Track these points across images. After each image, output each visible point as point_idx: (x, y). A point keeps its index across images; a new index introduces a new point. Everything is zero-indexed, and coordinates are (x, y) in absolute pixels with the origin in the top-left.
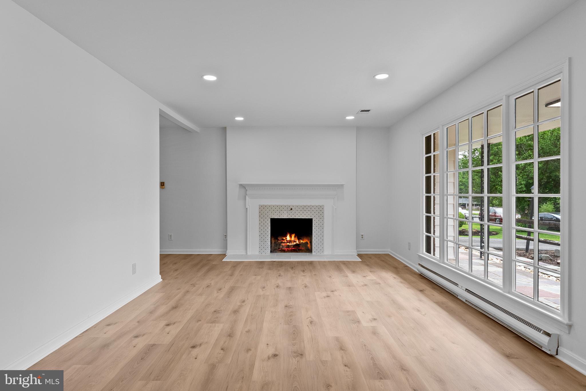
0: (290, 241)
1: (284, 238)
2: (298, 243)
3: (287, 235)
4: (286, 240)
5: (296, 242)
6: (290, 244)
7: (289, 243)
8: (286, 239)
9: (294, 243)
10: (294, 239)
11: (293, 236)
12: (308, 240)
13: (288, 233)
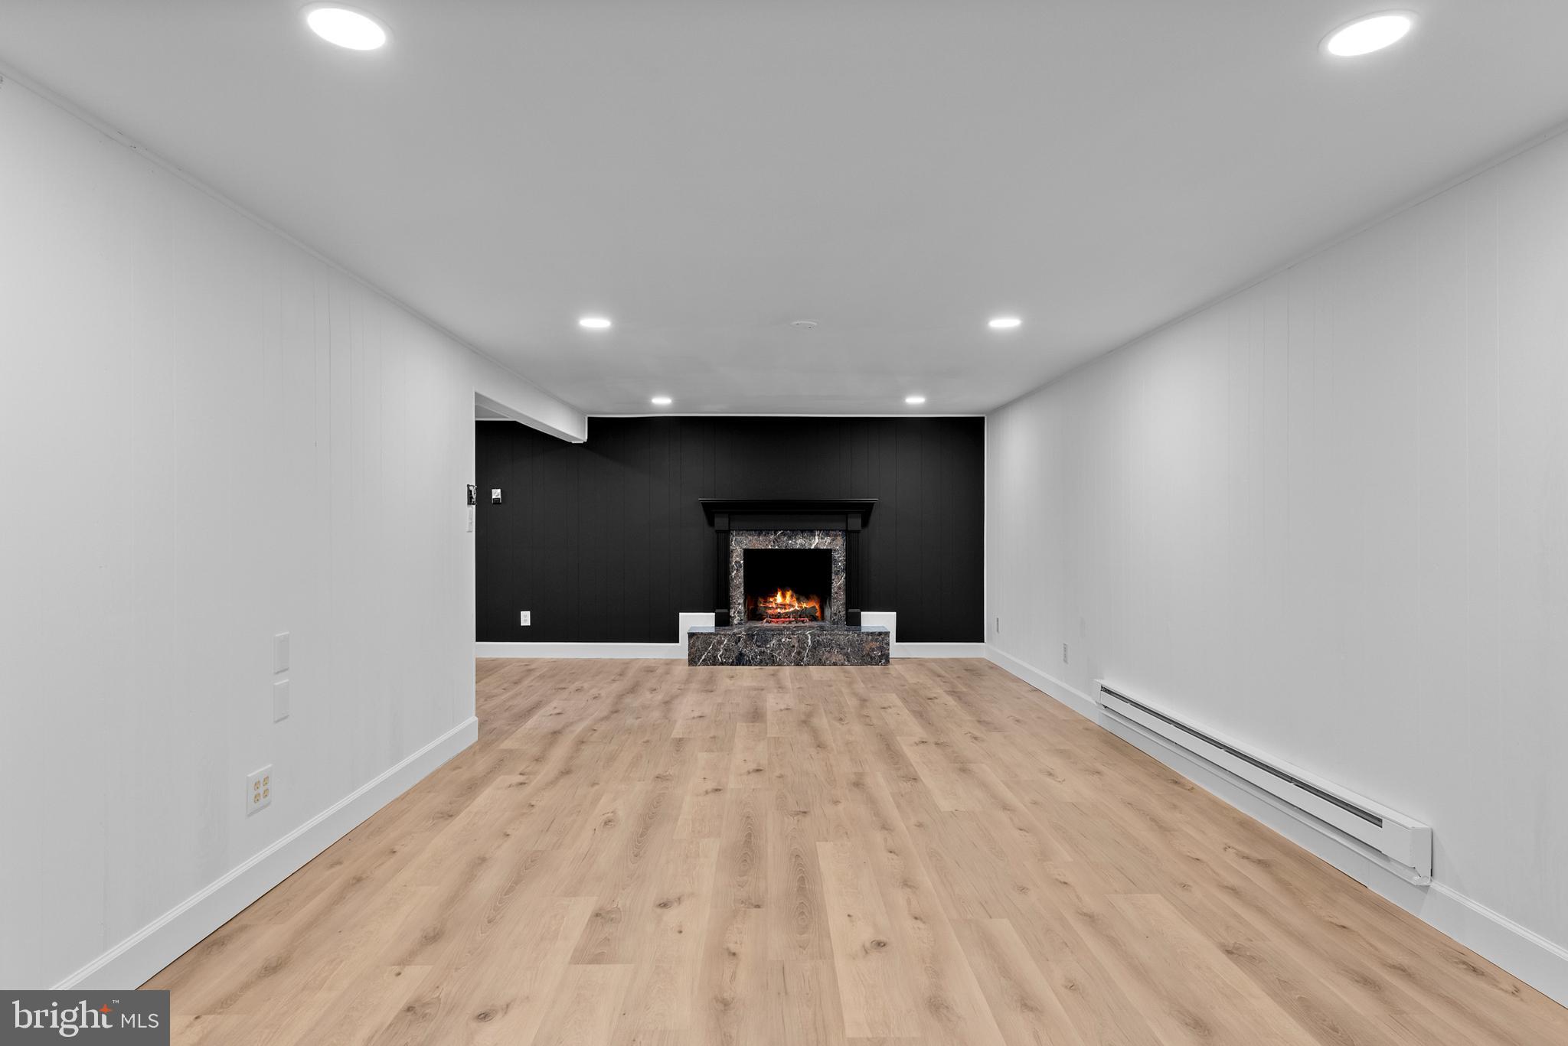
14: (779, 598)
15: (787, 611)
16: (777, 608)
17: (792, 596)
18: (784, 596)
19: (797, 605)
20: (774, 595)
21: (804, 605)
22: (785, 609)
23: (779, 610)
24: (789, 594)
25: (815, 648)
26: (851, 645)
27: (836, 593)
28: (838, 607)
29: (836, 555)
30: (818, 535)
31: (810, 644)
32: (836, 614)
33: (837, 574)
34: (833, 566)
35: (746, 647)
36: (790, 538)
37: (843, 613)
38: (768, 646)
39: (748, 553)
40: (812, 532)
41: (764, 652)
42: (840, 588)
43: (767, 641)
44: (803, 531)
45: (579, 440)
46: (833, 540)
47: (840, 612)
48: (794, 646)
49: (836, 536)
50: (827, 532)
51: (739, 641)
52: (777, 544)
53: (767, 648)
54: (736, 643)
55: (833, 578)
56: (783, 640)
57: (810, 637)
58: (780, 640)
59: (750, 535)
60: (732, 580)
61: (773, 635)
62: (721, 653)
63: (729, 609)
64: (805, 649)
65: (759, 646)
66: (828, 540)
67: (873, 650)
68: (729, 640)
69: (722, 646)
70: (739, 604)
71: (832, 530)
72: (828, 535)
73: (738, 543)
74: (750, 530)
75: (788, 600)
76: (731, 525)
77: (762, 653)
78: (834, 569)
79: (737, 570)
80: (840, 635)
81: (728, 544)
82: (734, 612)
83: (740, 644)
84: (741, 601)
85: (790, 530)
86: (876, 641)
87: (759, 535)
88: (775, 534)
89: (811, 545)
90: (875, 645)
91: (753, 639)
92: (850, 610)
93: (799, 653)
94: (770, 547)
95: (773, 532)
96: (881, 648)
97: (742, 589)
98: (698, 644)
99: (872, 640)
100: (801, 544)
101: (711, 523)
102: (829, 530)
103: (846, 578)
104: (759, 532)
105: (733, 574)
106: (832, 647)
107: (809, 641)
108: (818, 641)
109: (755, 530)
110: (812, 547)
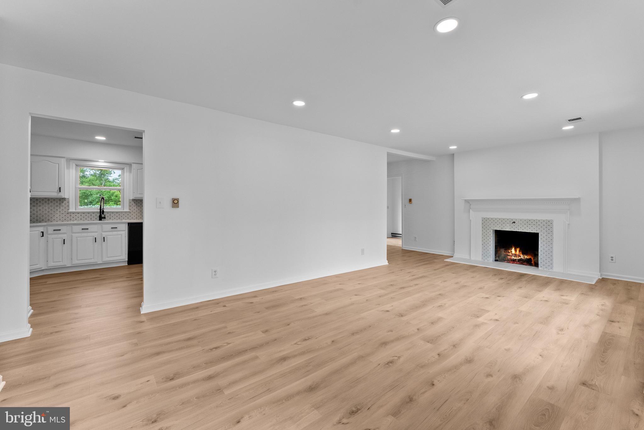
0: (515, 255)
1: (510, 251)
2: (523, 258)
3: (512, 248)
4: (512, 254)
5: (521, 257)
6: (515, 258)
7: (514, 256)
8: (511, 252)
9: (518, 257)
10: (519, 254)
11: (518, 250)
12: (532, 256)
13: (513, 247)
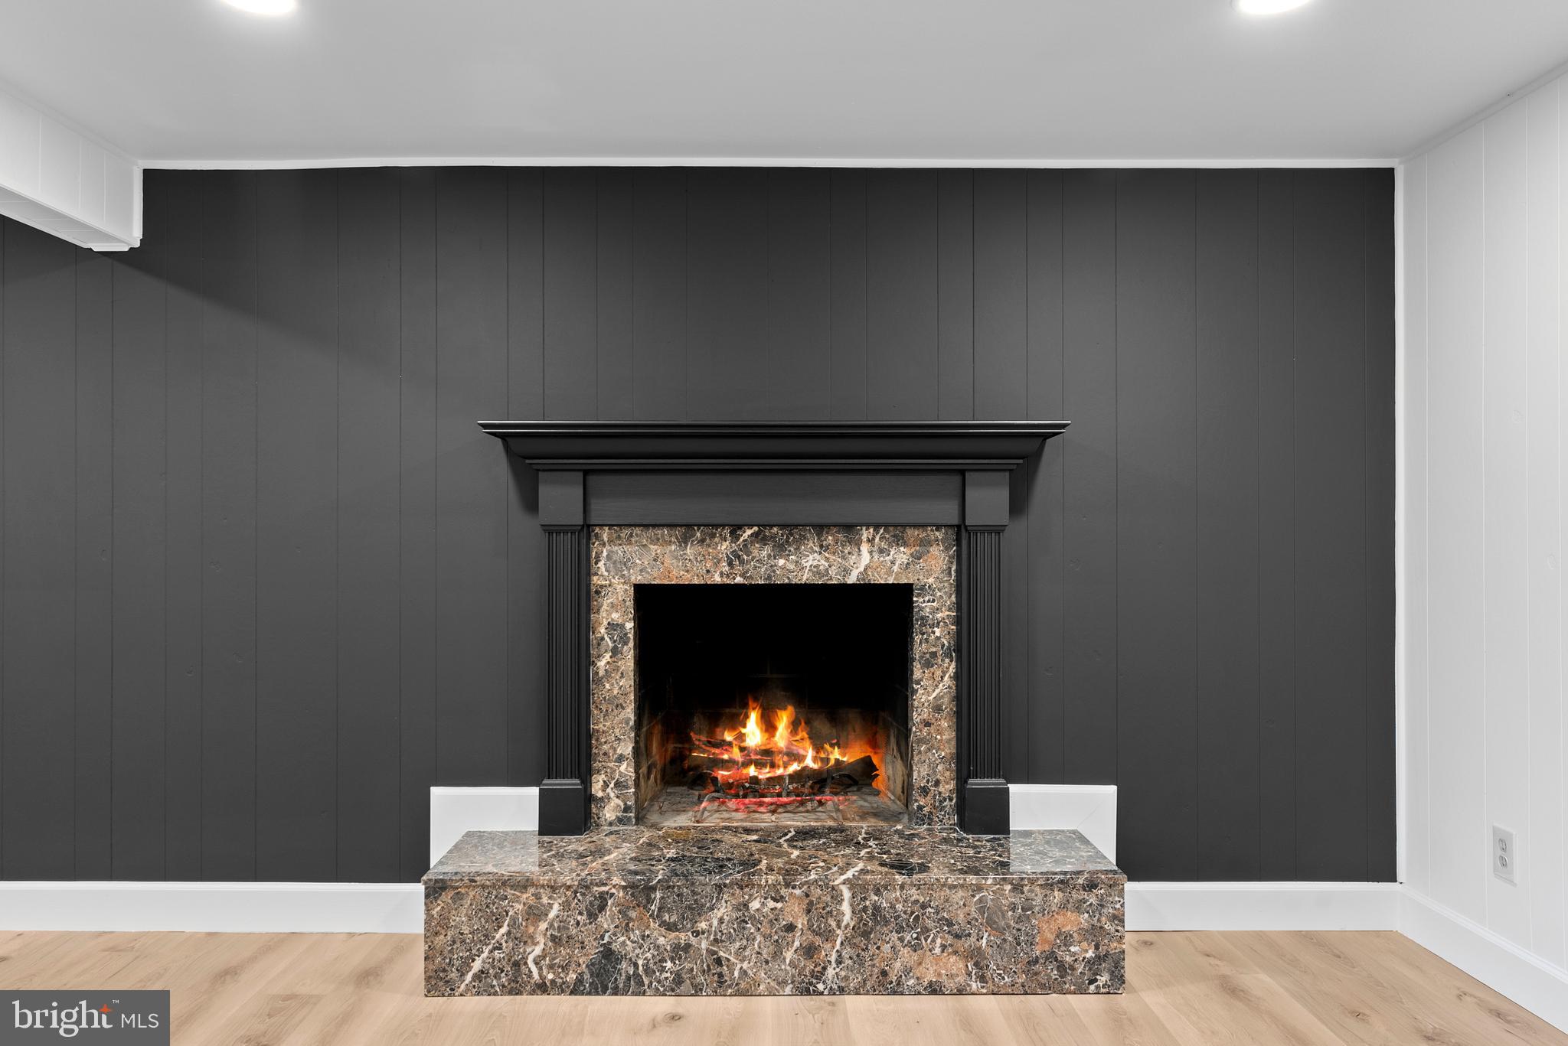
14: (753, 732)
15: (780, 772)
16: (746, 764)
17: (794, 726)
18: (769, 727)
19: (810, 753)
20: (737, 721)
21: (836, 755)
22: (773, 766)
23: (752, 771)
24: (783, 720)
25: (866, 934)
26: (991, 923)
27: (928, 724)
28: (933, 767)
29: (923, 604)
30: (871, 541)
31: (847, 918)
32: (925, 791)
33: (928, 664)
34: (917, 638)
35: (627, 929)
36: (780, 549)
37: (948, 787)
38: (703, 925)
39: (648, 598)
40: (849, 529)
41: (688, 946)
42: (938, 709)
43: (697, 910)
44: (821, 528)
45: (119, 241)
46: (917, 557)
47: (937, 783)
48: (791, 928)
49: (926, 543)
50: (896, 530)
51: (602, 908)
52: (738, 569)
53: (697, 934)
54: (592, 916)
55: (917, 674)
56: (755, 905)
57: (847, 894)
58: (746, 905)
59: (656, 541)
60: (599, 682)
61: (720, 888)
62: (538, 950)
63: (585, 774)
64: (828, 936)
65: (671, 927)
66: (901, 555)
67: (1066, 940)
68: (566, 906)
69: (543, 926)
70: (620, 759)
71: (916, 526)
72: (899, 540)
73: (620, 566)
74: (654, 526)
75: (782, 737)
76: (595, 505)
77: (681, 950)
78: (920, 647)
79: (615, 652)
80: (952, 887)
81: (583, 568)
82: (606, 785)
83: (605, 921)
84: (627, 748)
85: (782, 526)
86: (1078, 908)
87: (684, 541)
88: (735, 537)
89: (847, 571)
90: (1074, 922)
91: (650, 901)
92: (975, 783)
93: (810, 951)
94: (717, 579)
95: (727, 532)
96: (1095, 933)
97: (629, 713)
98: (460, 918)
99: (1063, 906)
100: (816, 570)
101: (531, 503)
102: (904, 526)
103: (957, 677)
104: (686, 529)
105: (601, 664)
106: (926, 930)
107: (846, 907)
108: (877, 908)
109: (671, 526)
110: (852, 579)
